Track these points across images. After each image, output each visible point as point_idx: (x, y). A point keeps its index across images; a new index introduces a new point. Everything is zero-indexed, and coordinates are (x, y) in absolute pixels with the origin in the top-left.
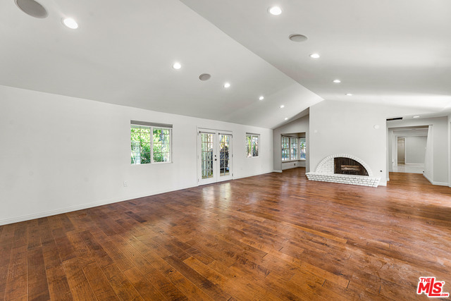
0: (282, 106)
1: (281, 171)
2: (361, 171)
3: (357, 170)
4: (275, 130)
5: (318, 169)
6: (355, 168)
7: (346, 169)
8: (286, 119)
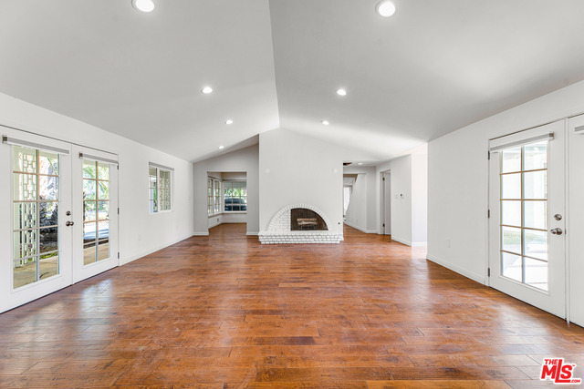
0: (229, 122)
1: (207, 233)
2: (320, 224)
3: (315, 223)
4: (196, 165)
5: (271, 226)
6: (312, 222)
7: (304, 223)
8: (221, 147)
